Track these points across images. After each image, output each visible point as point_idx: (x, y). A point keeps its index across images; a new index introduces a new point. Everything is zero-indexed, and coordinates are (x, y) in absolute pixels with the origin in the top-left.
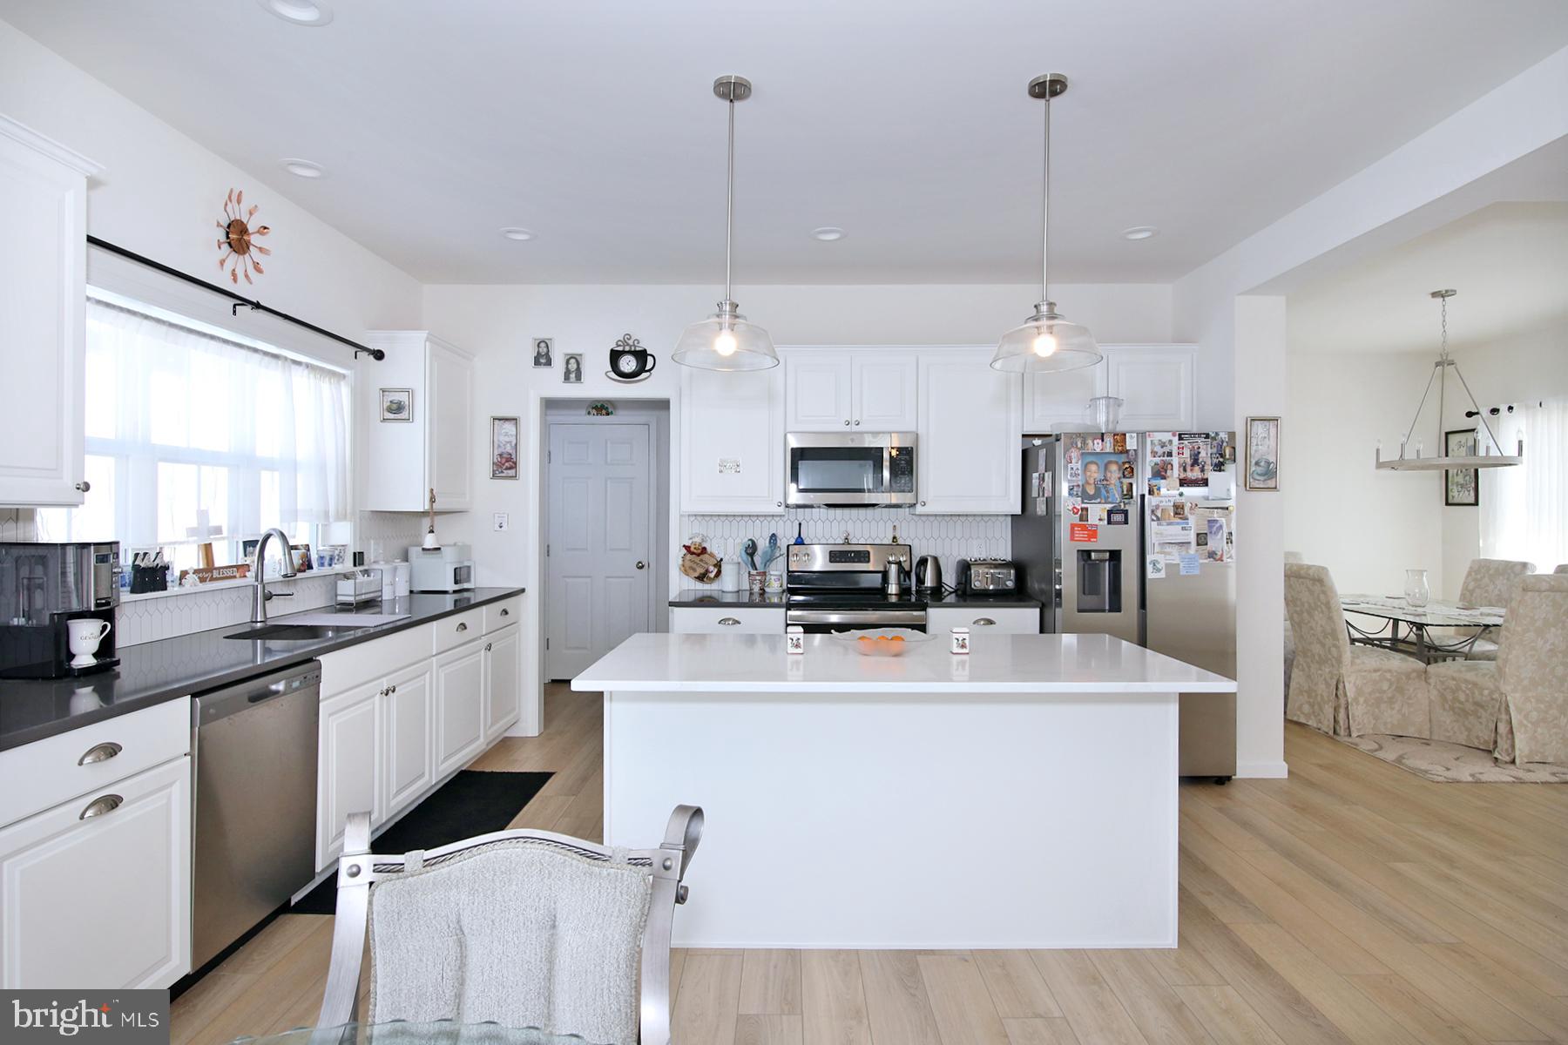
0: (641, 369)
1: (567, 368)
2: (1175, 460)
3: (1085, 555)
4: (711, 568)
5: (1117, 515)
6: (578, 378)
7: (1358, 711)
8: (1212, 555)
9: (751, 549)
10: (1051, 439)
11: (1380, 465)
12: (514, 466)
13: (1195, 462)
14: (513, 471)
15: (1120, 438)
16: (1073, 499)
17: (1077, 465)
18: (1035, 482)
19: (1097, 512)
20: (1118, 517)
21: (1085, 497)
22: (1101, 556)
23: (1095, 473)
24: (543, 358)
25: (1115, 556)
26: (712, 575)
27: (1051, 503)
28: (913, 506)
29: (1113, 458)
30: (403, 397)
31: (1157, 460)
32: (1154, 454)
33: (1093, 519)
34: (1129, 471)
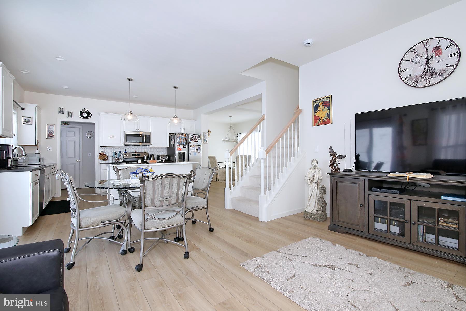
0: (88, 116)
1: (68, 114)
2: (193, 138)
3: (180, 153)
4: (106, 158)
5: (184, 146)
6: (72, 117)
7: (219, 177)
8: (198, 152)
9: (116, 154)
10: (174, 135)
11: (223, 141)
12: (53, 136)
13: (196, 139)
14: (53, 137)
15: (185, 135)
16: (178, 144)
17: (178, 138)
18: (171, 141)
19: (182, 146)
20: (185, 147)
21: (180, 143)
22: (182, 153)
23: (181, 140)
24: (61, 111)
25: (184, 153)
26: (106, 159)
27: (174, 145)
28: (149, 145)
29: (184, 137)
30: (30, 119)
31: (190, 138)
32: (190, 137)
33: (181, 147)
34: (186, 139)
